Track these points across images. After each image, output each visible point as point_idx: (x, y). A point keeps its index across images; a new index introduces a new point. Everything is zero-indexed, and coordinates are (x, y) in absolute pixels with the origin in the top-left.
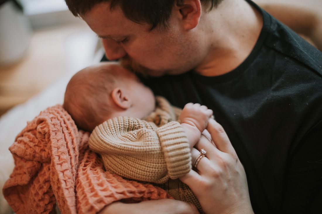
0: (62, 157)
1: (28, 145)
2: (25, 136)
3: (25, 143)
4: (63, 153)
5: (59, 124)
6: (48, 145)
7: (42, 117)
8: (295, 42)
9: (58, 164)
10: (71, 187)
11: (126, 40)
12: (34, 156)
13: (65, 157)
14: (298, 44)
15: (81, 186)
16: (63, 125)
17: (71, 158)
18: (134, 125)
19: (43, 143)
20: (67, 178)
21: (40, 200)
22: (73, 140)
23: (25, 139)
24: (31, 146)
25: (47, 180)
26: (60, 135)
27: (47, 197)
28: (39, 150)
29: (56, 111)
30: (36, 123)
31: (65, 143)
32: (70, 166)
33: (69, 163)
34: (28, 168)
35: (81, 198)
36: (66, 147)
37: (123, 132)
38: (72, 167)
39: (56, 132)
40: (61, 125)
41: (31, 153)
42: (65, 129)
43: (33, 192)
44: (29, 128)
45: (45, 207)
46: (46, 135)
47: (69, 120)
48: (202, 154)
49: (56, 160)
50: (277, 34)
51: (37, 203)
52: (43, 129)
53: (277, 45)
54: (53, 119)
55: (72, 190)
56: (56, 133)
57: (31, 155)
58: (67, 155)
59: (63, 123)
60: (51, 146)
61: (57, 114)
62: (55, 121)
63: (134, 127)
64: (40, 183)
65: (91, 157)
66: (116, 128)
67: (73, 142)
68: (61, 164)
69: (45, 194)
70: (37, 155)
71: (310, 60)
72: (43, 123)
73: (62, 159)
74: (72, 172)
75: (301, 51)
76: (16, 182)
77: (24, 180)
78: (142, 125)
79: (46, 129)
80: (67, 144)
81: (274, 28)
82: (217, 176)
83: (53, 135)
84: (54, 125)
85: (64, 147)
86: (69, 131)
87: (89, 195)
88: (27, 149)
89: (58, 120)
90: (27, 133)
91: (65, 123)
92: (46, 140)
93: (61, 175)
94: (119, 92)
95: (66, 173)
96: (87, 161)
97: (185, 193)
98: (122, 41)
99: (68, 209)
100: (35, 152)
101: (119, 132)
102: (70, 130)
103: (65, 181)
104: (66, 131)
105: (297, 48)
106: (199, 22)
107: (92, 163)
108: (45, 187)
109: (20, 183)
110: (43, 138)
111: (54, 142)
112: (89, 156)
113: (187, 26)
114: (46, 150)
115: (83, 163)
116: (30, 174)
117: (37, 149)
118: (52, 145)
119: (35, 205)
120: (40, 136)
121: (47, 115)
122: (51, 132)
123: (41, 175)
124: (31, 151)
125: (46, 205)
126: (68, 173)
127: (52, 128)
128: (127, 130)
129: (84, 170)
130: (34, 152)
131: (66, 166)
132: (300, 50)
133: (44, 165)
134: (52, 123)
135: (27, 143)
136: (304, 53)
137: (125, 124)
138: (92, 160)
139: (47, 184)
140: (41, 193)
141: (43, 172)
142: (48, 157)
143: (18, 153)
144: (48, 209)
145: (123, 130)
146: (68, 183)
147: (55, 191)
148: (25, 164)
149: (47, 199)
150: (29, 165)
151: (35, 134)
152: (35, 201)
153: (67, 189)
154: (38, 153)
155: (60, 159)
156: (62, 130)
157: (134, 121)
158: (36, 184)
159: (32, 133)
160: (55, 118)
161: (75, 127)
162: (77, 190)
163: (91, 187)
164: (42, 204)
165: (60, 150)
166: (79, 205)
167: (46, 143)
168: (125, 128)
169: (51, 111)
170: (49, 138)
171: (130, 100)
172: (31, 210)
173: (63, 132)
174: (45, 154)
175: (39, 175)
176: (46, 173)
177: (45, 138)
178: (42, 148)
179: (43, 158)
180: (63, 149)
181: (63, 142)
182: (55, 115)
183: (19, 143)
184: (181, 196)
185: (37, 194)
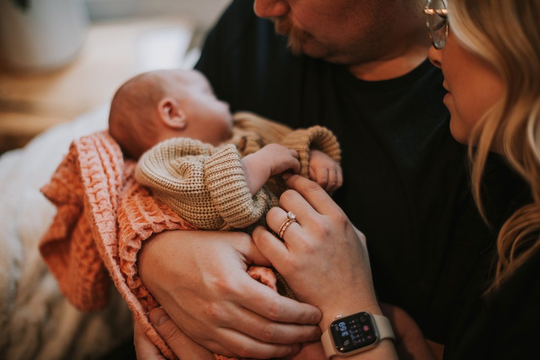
4: (95, 172)
10: (105, 210)
12: (69, 197)
13: (99, 176)
21: (82, 258)
22: (111, 158)
24: (65, 183)
25: (88, 230)
27: (91, 253)
33: (105, 182)
35: (123, 227)
41: (64, 192)
43: (75, 248)
45: (89, 266)
49: (86, 182)
51: (80, 262)
55: (107, 214)
57: (65, 195)
64: (81, 234)
69: (88, 248)
70: (73, 195)
85: (98, 166)
87: (133, 221)
100: (69, 191)
108: (87, 239)
117: (71, 187)
119: (77, 265)
124: (65, 190)
125: (90, 263)
139: (88, 235)
140: (83, 247)
144: (93, 270)
145: (174, 154)
152: (77, 259)
154: (72, 192)
162: (119, 221)
163: (136, 213)
164: (85, 263)
181: (95, 160)
185: (79, 249)
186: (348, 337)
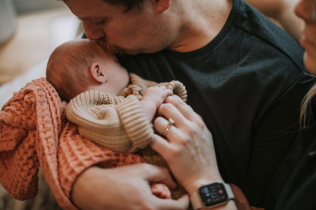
0: (46, 125)
1: (15, 113)
2: (12, 105)
3: (12, 112)
4: (47, 122)
5: (45, 96)
6: (34, 114)
7: (29, 88)
8: (262, 22)
9: (42, 132)
10: (53, 153)
11: (104, 21)
12: (21, 124)
13: (49, 125)
14: (264, 24)
15: (62, 152)
16: (49, 97)
17: (54, 127)
18: (103, 98)
19: (29, 112)
20: (50, 145)
21: (24, 165)
22: (56, 110)
23: (13, 108)
24: (18, 114)
25: (31, 146)
26: (45, 105)
27: (31, 162)
28: (26, 118)
29: (41, 83)
30: (22, 93)
31: (50, 113)
32: (53, 134)
33: (52, 131)
34: (14, 135)
35: (62, 162)
36: (50, 117)
37: (93, 104)
38: (55, 135)
39: (42, 102)
40: (46, 97)
41: (18, 120)
42: (50, 100)
43: (18, 157)
44: (16, 98)
45: (29, 171)
46: (32, 105)
47: (53, 92)
48: (171, 124)
49: (40, 128)
50: (245, 15)
51: (22, 167)
52: (30, 100)
53: (245, 25)
54: (39, 90)
55: (54, 156)
56: (42, 104)
57: (18, 122)
58: (51, 124)
59: (48, 94)
60: (36, 115)
61: (43, 86)
62: (41, 92)
63: (103, 100)
64: (25, 149)
65: (72, 126)
66: (87, 100)
67: (56, 113)
68: (45, 132)
69: (29, 158)
70: (24, 123)
71: (274, 39)
72: (30, 93)
73: (46, 128)
74: (55, 140)
75: (267, 31)
76: (3, 148)
77: (9, 146)
78: (111, 98)
79: (33, 99)
80: (51, 114)
81: (242, 9)
82: (184, 144)
83: (38, 105)
84: (40, 96)
85: (49, 117)
86: (53, 101)
87: (70, 159)
88: (14, 117)
89: (44, 91)
90: (13, 103)
91: (50, 95)
92: (33, 109)
93: (44, 142)
94: (97, 66)
95: (49, 140)
96: (68, 130)
97: (158, 159)
98: (101, 23)
99: (51, 173)
100: (22, 120)
101: (89, 104)
102: (55, 101)
103: (48, 147)
104: (51, 102)
105: (263, 27)
106: (170, 4)
107: (72, 130)
108: (29, 152)
109: (6, 149)
110: (29, 108)
111: (39, 112)
112: (70, 125)
113: (160, 8)
114: (32, 118)
115: (64, 132)
116: (17, 140)
117: (24, 117)
118: (38, 114)
119: (19, 169)
120: (26, 106)
121: (34, 87)
122: (37, 102)
123: (26, 141)
124: (18, 119)
125: (30, 169)
126: (51, 140)
127: (38, 98)
128: (96, 103)
129: (64, 137)
130: (20, 120)
131: (50, 133)
132: (266, 29)
133: (29, 132)
134: (39, 94)
135: (14, 111)
136: (269, 32)
137: (95, 97)
138: (73, 128)
139: (31, 150)
140: (25, 157)
141: (28, 139)
142: (33, 125)
143: (6, 121)
144: (31, 173)
145: (93, 103)
146: (51, 150)
147: (40, 157)
148: (11, 131)
149: (30, 163)
150: (15, 131)
151: (21, 104)
152: (19, 165)
153: (50, 155)
154: (24, 121)
155: (44, 127)
156: (48, 101)
157: (104, 95)
158: (21, 150)
159: (19, 102)
160: (41, 90)
161: (59, 98)
162: (59, 155)
163: (71, 152)
164: (26, 168)
165: (45, 119)
166: (60, 170)
167: (33, 112)
168: (95, 101)
169: (37, 84)
170: (35, 107)
171: (105, 76)
172: (16, 174)
173: (48, 103)
174: (31, 122)
175: (24, 141)
176: (31, 139)
177: (31, 107)
178: (28, 116)
179: (29, 126)
180: (48, 118)
181: (47, 112)
182: (41, 87)
183: (6, 111)
184: (155, 162)
185: (21, 159)
186: (210, 197)
